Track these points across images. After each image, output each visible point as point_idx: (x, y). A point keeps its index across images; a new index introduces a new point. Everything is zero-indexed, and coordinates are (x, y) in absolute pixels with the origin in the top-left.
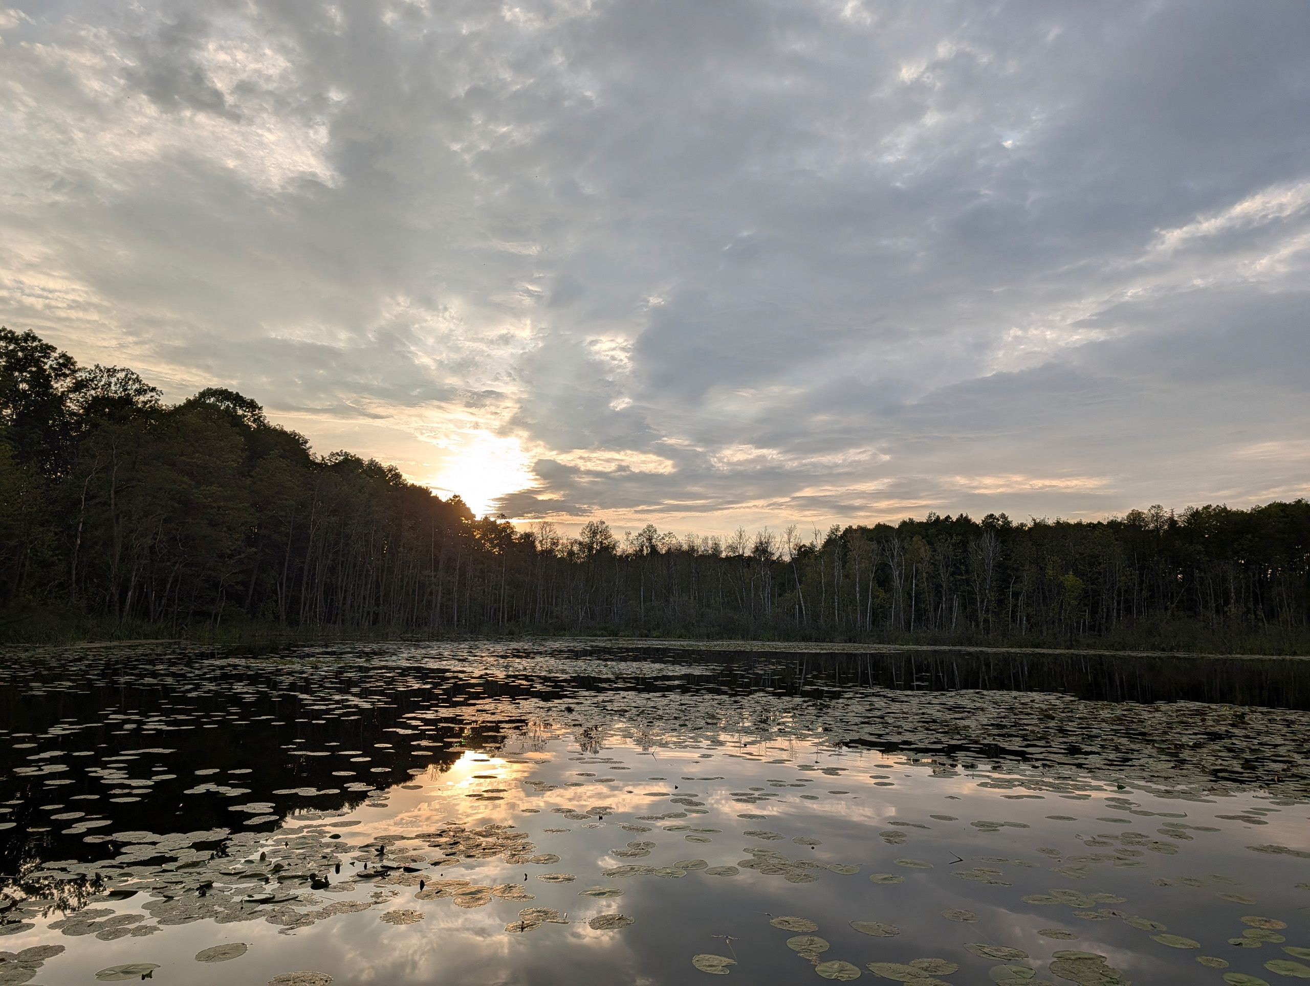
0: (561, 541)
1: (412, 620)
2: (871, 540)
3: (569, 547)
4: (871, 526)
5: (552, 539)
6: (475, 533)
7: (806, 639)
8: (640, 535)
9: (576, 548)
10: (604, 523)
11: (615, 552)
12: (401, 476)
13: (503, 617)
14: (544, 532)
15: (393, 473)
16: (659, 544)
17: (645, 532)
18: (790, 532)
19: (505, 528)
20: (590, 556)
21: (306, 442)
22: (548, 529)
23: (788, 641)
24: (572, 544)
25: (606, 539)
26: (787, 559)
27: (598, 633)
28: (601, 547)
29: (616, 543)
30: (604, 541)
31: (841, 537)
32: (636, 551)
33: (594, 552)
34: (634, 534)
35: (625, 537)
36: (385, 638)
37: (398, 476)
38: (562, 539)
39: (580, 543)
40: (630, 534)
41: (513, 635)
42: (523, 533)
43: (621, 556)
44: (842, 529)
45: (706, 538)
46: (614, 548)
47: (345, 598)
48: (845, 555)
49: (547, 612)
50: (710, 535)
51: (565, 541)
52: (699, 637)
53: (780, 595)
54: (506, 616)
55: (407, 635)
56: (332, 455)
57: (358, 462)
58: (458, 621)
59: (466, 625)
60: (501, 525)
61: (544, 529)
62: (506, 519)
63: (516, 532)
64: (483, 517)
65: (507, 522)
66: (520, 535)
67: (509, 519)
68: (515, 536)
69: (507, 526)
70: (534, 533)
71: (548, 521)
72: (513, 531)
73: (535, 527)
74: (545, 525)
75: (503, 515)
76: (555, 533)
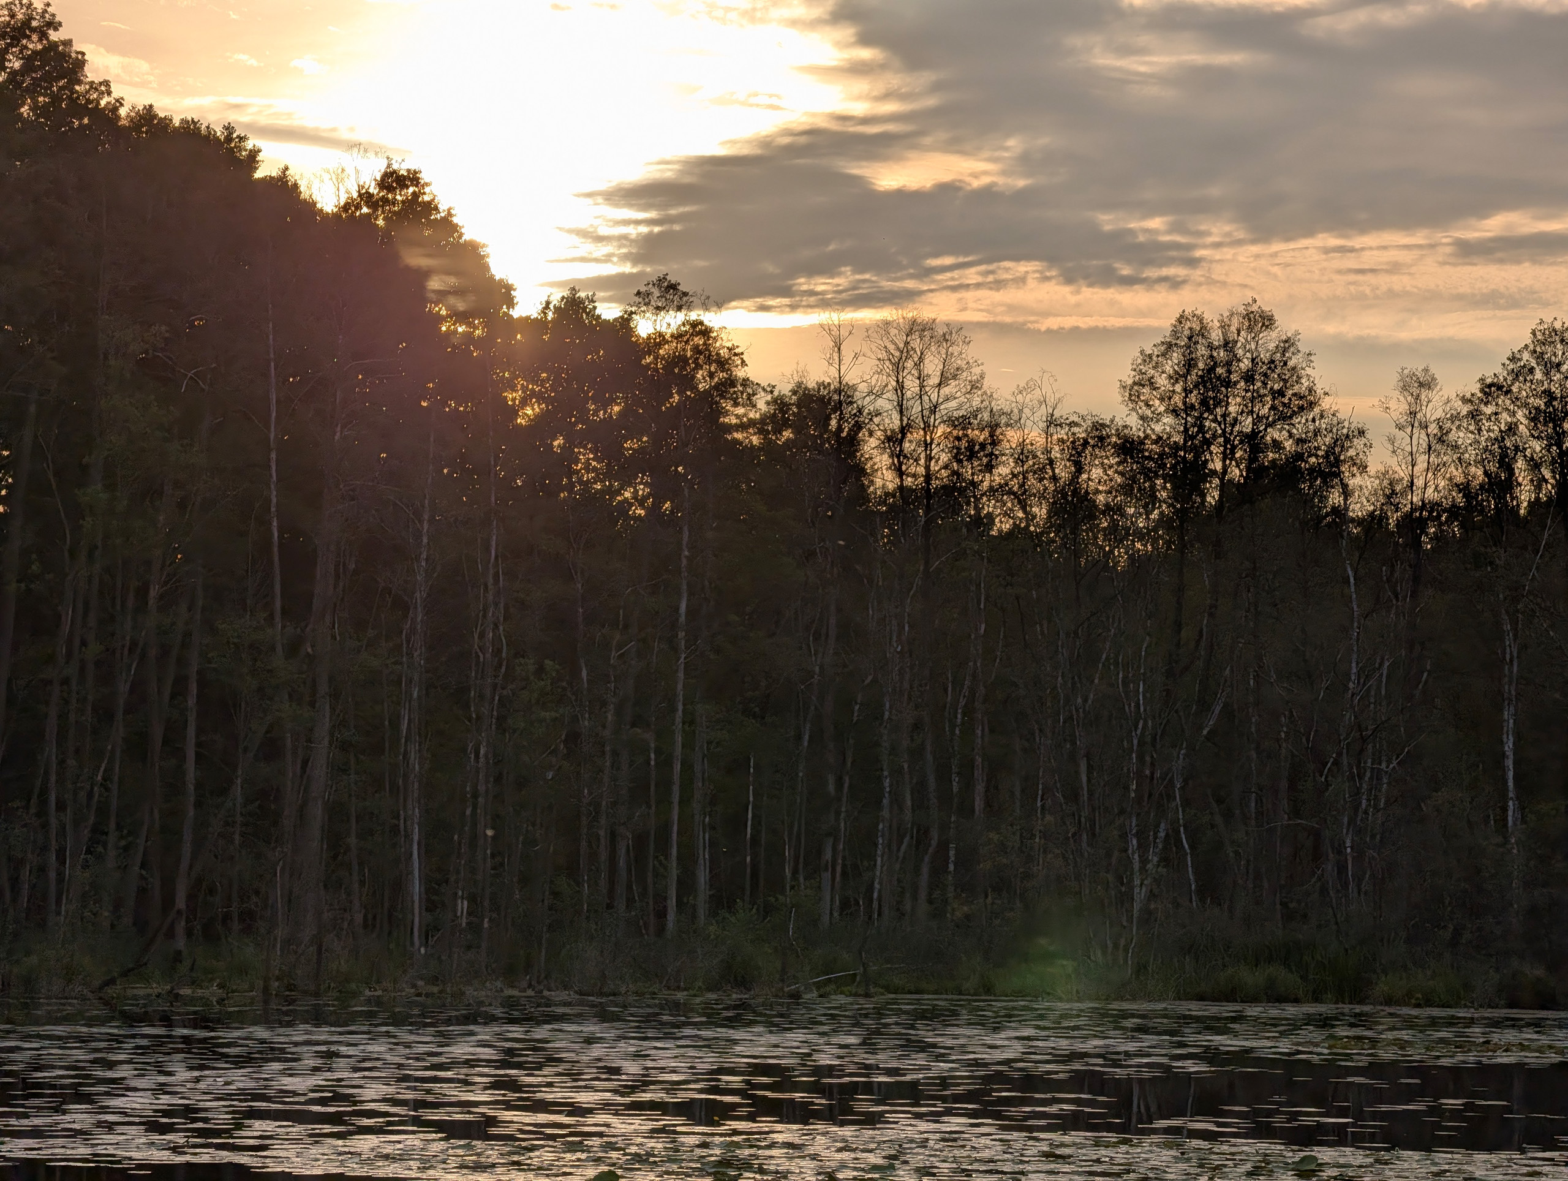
0: (1011, 437)
1: (168, 900)
3: (1062, 472)
5: (961, 423)
6: (512, 397)
8: (1491, 389)
9: (1099, 477)
10: (1268, 322)
11: (1335, 498)
12: (80, 63)
13: (686, 885)
14: (911, 385)
17: (1521, 373)
19: (681, 361)
20: (1185, 522)
22: (933, 367)
24: (1077, 454)
25: (1284, 417)
27: (1251, 977)
28: (1256, 471)
29: (1342, 441)
30: (1274, 434)
32: (1464, 489)
33: (1213, 497)
35: (1399, 406)
37: (60, 63)
38: (1016, 423)
39: (1128, 447)
40: (1426, 384)
41: (743, 982)
42: (787, 389)
43: (1374, 522)
46: (1331, 470)
49: (943, 846)
51: (1036, 435)
54: (702, 876)
55: (140, 990)
58: (430, 906)
59: (474, 928)
60: (659, 345)
61: (909, 364)
62: (690, 307)
63: (746, 382)
64: (555, 300)
65: (695, 324)
66: (775, 401)
67: (706, 307)
68: (740, 411)
69: (696, 350)
70: (854, 388)
71: (932, 316)
72: (731, 382)
73: (856, 357)
74: (916, 344)
75: (673, 287)
76: (975, 386)
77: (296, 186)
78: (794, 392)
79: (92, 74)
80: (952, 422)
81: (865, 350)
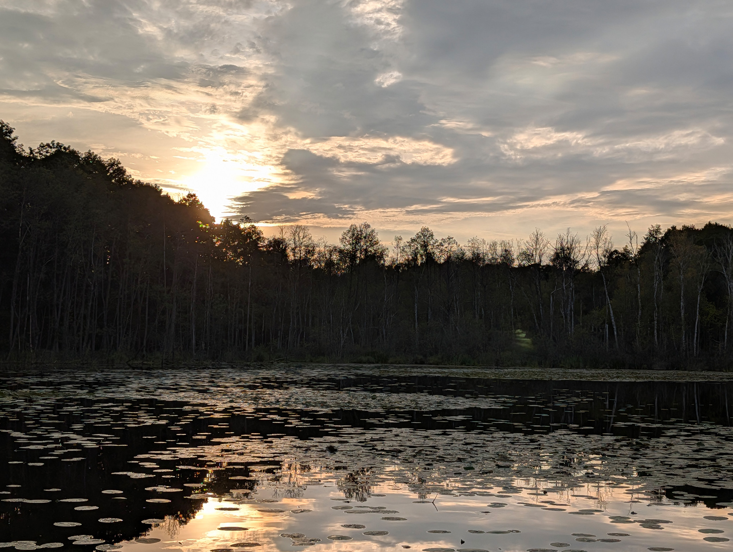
0: (317, 249)
1: (142, 344)
2: (700, 243)
3: (328, 256)
4: (700, 227)
5: (307, 246)
6: (215, 240)
7: (618, 365)
8: (413, 240)
9: (335, 257)
10: (369, 226)
11: (382, 262)
12: (125, 171)
13: (250, 340)
14: (297, 238)
15: (115, 167)
16: (437, 252)
17: (419, 237)
18: (599, 234)
19: (250, 233)
20: (352, 267)
21: (11, 132)
22: (301, 235)
23: (596, 367)
24: (331, 252)
25: (372, 245)
26: (594, 267)
27: (364, 359)
28: (366, 256)
29: (383, 251)
30: (370, 249)
31: (663, 240)
32: (408, 260)
33: (358, 262)
34: (406, 239)
35: (395, 244)
36: (111, 365)
37: (121, 171)
38: (318, 246)
39: (341, 252)
40: (400, 239)
41: (262, 361)
42: (271, 239)
43: (390, 267)
44: (664, 230)
45: (494, 244)
46: (381, 256)
47: (62, 319)
48: (667, 262)
49: (303, 333)
50: (498, 239)
51: (322, 249)
52: (487, 365)
53: (585, 312)
54: (253, 338)
55: (136, 362)
56: (42, 146)
57: (73, 154)
58: (197, 345)
59: (206, 349)
60: (245, 230)
61: (297, 234)
62: (252, 222)
63: (263, 238)
64: (224, 221)
65: (252, 226)
66: (269, 241)
67: (255, 223)
68: (262, 243)
69: (253, 231)
70: (285, 239)
71: (301, 224)
72: (260, 238)
73: (286, 232)
74: (298, 230)
75: (248, 218)
76: (310, 239)
77: (170, 197)
78: (273, 240)
79: (127, 174)
80: (305, 246)
81: (288, 231)
